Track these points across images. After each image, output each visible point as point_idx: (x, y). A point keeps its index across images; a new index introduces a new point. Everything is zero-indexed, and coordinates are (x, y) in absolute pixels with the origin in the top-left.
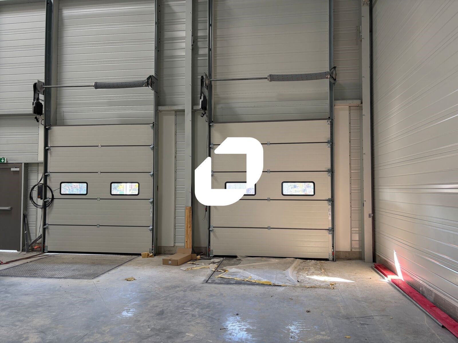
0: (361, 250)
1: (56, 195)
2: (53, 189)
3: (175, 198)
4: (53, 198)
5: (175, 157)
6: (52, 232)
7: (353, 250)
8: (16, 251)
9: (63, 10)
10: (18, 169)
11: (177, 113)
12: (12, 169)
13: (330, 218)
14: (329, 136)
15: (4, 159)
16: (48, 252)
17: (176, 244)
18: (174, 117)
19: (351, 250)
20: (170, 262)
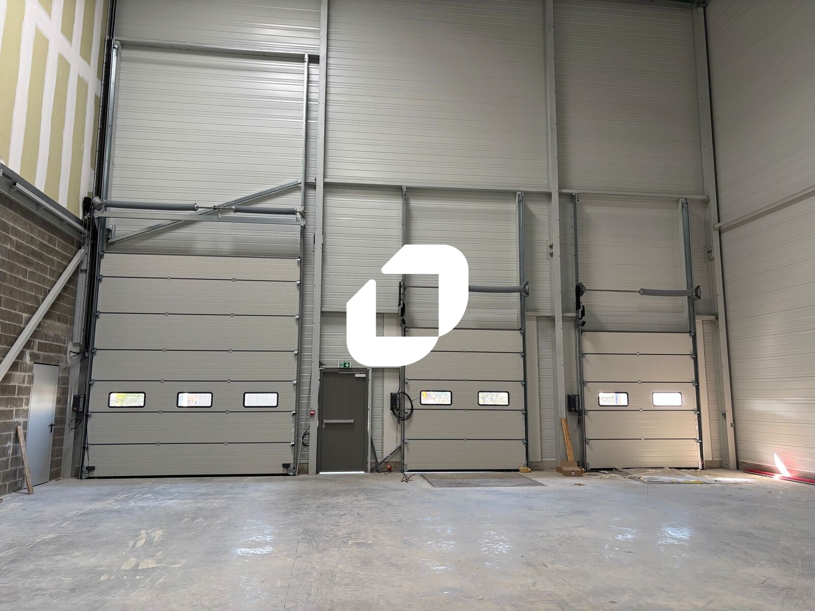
0: (720, 459)
1: (416, 405)
2: (412, 399)
3: (540, 409)
4: (412, 409)
5: (538, 365)
6: (412, 446)
7: (714, 459)
8: (363, 472)
9: (410, 200)
10: (364, 375)
11: (539, 318)
12: (356, 375)
13: (697, 428)
14: (692, 349)
15: (349, 364)
16: (408, 471)
17: (544, 459)
18: (535, 322)
19: (712, 459)
20: (573, 473)
